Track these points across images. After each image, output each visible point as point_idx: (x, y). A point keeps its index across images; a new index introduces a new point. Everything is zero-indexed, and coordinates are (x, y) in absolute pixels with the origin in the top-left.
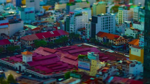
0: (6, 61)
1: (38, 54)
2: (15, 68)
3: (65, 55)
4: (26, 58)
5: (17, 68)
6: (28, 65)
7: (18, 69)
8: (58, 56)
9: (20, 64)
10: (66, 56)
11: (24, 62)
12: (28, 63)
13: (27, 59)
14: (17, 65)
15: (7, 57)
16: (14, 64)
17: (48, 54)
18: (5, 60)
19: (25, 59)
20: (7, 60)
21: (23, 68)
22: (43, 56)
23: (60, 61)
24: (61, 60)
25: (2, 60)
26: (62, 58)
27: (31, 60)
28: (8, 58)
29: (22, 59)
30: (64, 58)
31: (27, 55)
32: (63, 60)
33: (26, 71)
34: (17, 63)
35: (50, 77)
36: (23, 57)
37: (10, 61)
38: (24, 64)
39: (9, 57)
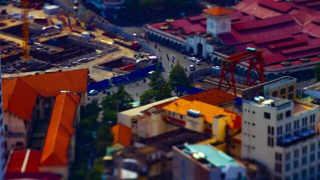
0: (164, 30)
1: (245, 14)
2: (188, 49)
3: (314, 17)
4: (215, 24)
5: (192, 50)
6: (220, 42)
7: (195, 52)
8: (297, 21)
9: (200, 41)
10: (316, 21)
11: (210, 35)
12: (221, 36)
13: (217, 26)
14: (193, 42)
15: (168, 21)
16: (185, 39)
17: (271, 14)
18: (162, 28)
19: (212, 28)
20: (166, 28)
21: (209, 49)
22: (257, 18)
23: (302, 33)
24: (304, 31)
25: (156, 27)
26: (307, 25)
27: (228, 29)
28: (169, 23)
29: (205, 26)
30: (313, 26)
31: (219, 17)
32: (310, 31)
33: (215, 56)
34: (192, 37)
35: (276, 74)
36: (209, 21)
37: (174, 32)
38: (209, 38)
39: (172, 20)
